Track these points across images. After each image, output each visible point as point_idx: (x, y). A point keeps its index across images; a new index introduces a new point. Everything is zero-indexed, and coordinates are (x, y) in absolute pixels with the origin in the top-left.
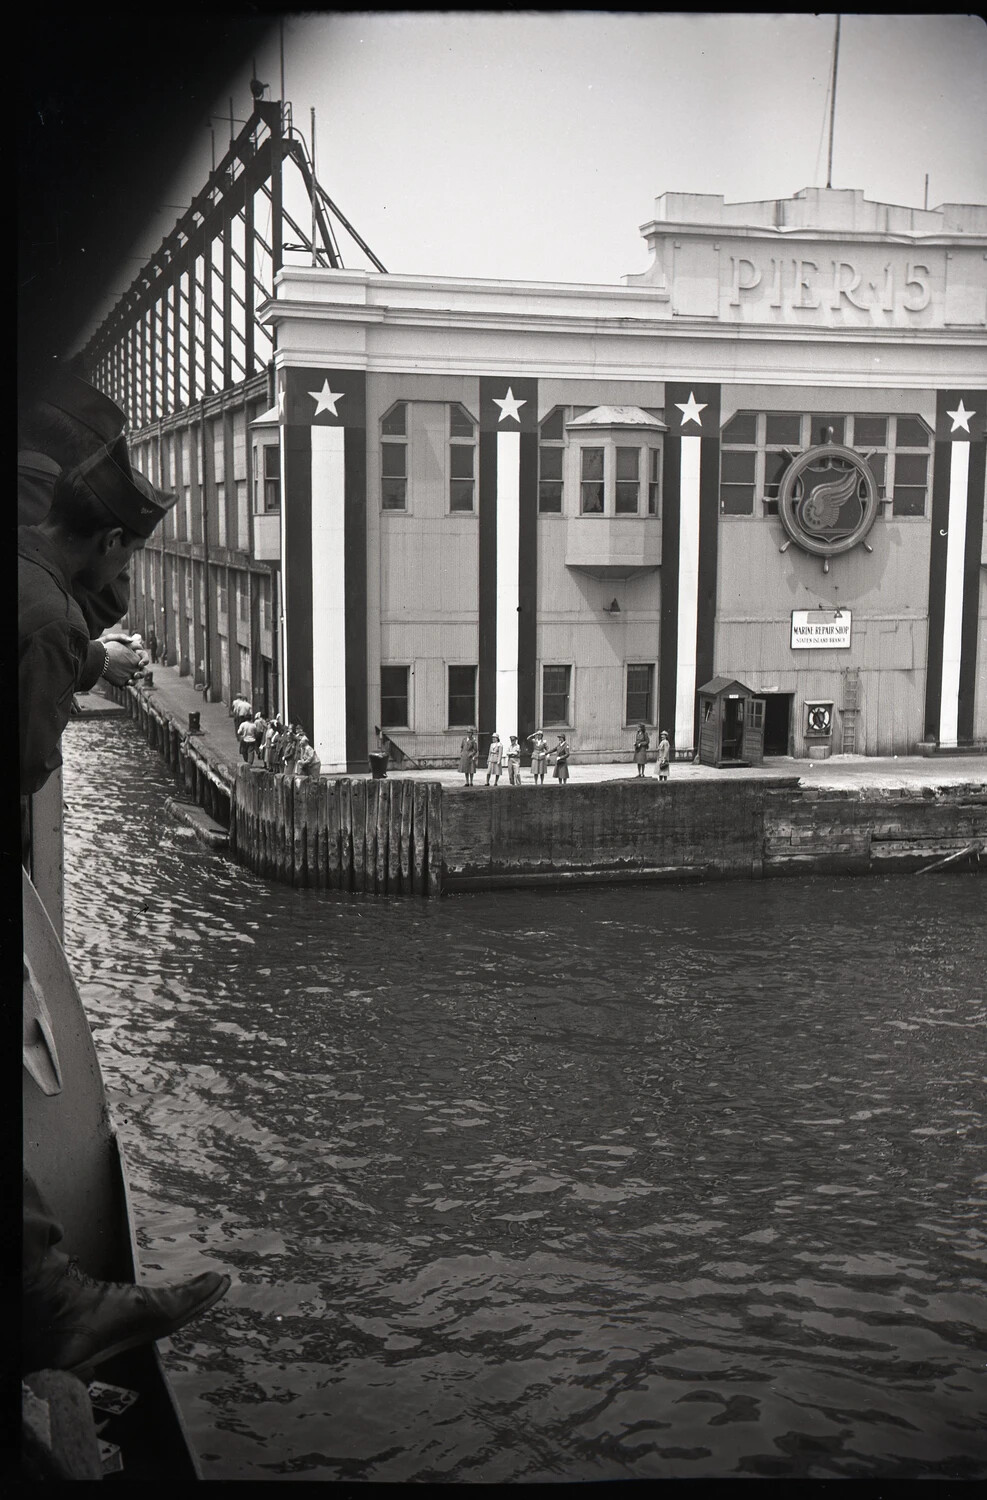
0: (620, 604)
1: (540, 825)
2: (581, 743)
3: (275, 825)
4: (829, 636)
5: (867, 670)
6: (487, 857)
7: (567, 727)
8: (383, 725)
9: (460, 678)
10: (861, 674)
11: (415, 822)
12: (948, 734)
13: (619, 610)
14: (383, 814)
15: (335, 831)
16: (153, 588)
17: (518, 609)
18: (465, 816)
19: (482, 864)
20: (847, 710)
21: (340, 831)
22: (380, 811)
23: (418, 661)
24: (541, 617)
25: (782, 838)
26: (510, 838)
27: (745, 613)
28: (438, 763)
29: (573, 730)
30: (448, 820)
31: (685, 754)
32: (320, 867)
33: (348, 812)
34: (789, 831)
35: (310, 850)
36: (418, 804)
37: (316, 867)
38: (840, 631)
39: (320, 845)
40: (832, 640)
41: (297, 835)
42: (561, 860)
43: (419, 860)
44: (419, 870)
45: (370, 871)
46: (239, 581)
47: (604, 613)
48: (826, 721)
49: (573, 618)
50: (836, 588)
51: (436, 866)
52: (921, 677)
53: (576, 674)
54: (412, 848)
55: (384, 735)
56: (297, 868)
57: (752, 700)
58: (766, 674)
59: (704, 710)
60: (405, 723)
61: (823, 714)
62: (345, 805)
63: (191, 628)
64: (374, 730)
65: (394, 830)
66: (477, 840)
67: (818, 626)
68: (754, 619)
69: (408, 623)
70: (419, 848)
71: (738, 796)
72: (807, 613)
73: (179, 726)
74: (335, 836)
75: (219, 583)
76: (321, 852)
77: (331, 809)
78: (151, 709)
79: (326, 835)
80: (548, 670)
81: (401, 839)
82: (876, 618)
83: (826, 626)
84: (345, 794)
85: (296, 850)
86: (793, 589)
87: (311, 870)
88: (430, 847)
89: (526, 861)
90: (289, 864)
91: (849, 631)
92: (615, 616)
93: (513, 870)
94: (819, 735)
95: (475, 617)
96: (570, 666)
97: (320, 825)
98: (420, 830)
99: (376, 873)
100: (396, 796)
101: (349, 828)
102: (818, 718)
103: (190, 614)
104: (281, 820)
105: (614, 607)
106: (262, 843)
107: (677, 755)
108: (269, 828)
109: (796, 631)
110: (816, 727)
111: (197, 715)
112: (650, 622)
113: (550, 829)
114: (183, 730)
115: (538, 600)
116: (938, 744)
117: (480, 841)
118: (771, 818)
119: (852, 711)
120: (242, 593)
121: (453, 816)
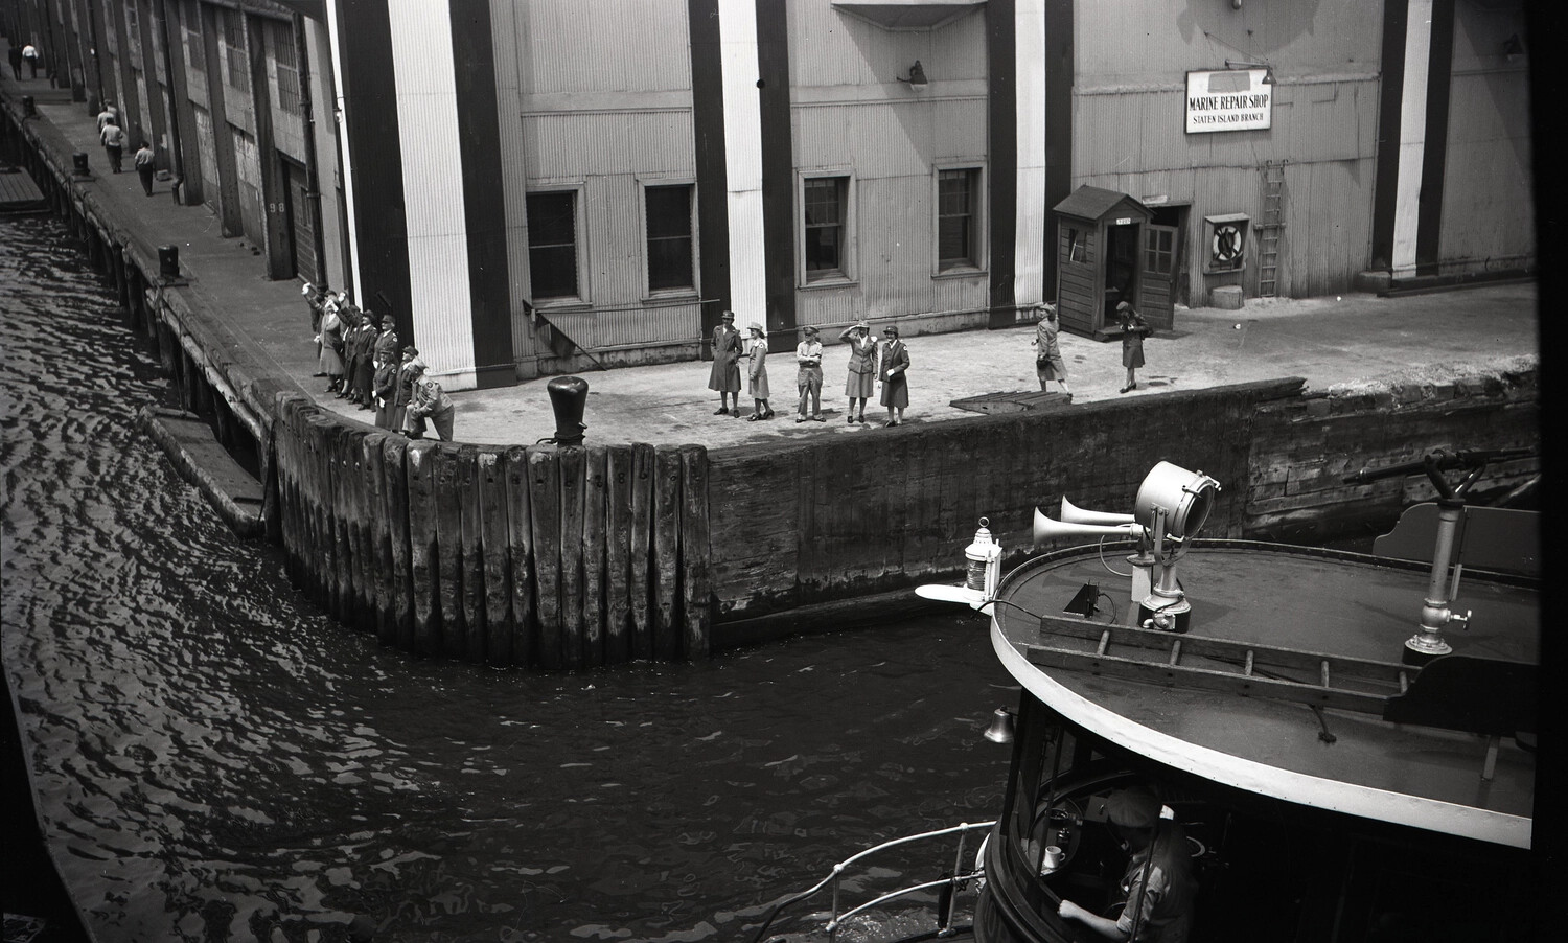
0: (926, 72)
1: (885, 506)
2: (869, 305)
3: (368, 532)
4: (1239, 112)
5: (1296, 163)
6: (790, 576)
7: (844, 281)
8: (535, 296)
9: (665, 205)
10: (1286, 169)
11: (658, 525)
12: (1404, 255)
13: (926, 82)
14: (595, 515)
15: (498, 550)
16: (74, 17)
17: (760, 84)
18: (753, 506)
19: (781, 589)
20: (1266, 228)
21: (509, 549)
22: (588, 508)
23: (592, 181)
24: (798, 96)
25: (1274, 484)
26: (832, 536)
27: (1116, 79)
28: (635, 356)
29: (854, 285)
30: (721, 517)
31: (1031, 314)
32: (469, 618)
33: (524, 514)
34: (1285, 471)
35: (447, 588)
36: (664, 492)
37: (461, 616)
38: (1256, 102)
39: (467, 575)
40: (1245, 118)
41: (418, 557)
42: (920, 565)
43: (667, 596)
44: (666, 614)
45: (572, 622)
46: (221, 26)
47: (898, 86)
48: (1237, 248)
49: (852, 95)
50: (1250, 33)
51: (700, 606)
52: (1368, 171)
53: (857, 190)
54: (653, 574)
55: (538, 315)
56: (422, 618)
57: (1154, 227)
58: (1149, 177)
59: (1066, 242)
60: (573, 291)
61: (1232, 236)
62: (517, 500)
63: (141, 83)
64: (521, 309)
65: (618, 545)
66: (774, 547)
67: (1225, 95)
68: (1130, 87)
69: (569, 113)
70: (667, 573)
71: (1212, 422)
72: (1208, 74)
73: (141, 262)
74: (498, 560)
75: (184, 20)
76: (469, 590)
77: (488, 511)
78: (90, 214)
79: (479, 556)
80: (810, 185)
81: (631, 559)
82: (1307, 79)
83: (1235, 95)
84: (516, 480)
85: (417, 585)
86: (1188, 39)
87: (450, 622)
88: (689, 571)
89: (859, 573)
90: (402, 611)
91: (1268, 103)
92: (918, 91)
93: (837, 592)
94: (1226, 268)
95: (688, 99)
96: (848, 177)
97: (466, 537)
98: (669, 541)
99: (583, 626)
100: (620, 478)
101: (526, 543)
102: (1226, 244)
103: (137, 61)
104: (382, 526)
105: (916, 75)
106: (342, 561)
107: (1018, 316)
108: (356, 536)
109: (1192, 104)
110: (1222, 257)
111: (174, 252)
112: (972, 98)
113: (901, 512)
114: (151, 272)
115: (790, 66)
116: (1391, 272)
117: (778, 548)
118: (1258, 453)
119: (1272, 228)
120: (228, 42)
121: (730, 507)
